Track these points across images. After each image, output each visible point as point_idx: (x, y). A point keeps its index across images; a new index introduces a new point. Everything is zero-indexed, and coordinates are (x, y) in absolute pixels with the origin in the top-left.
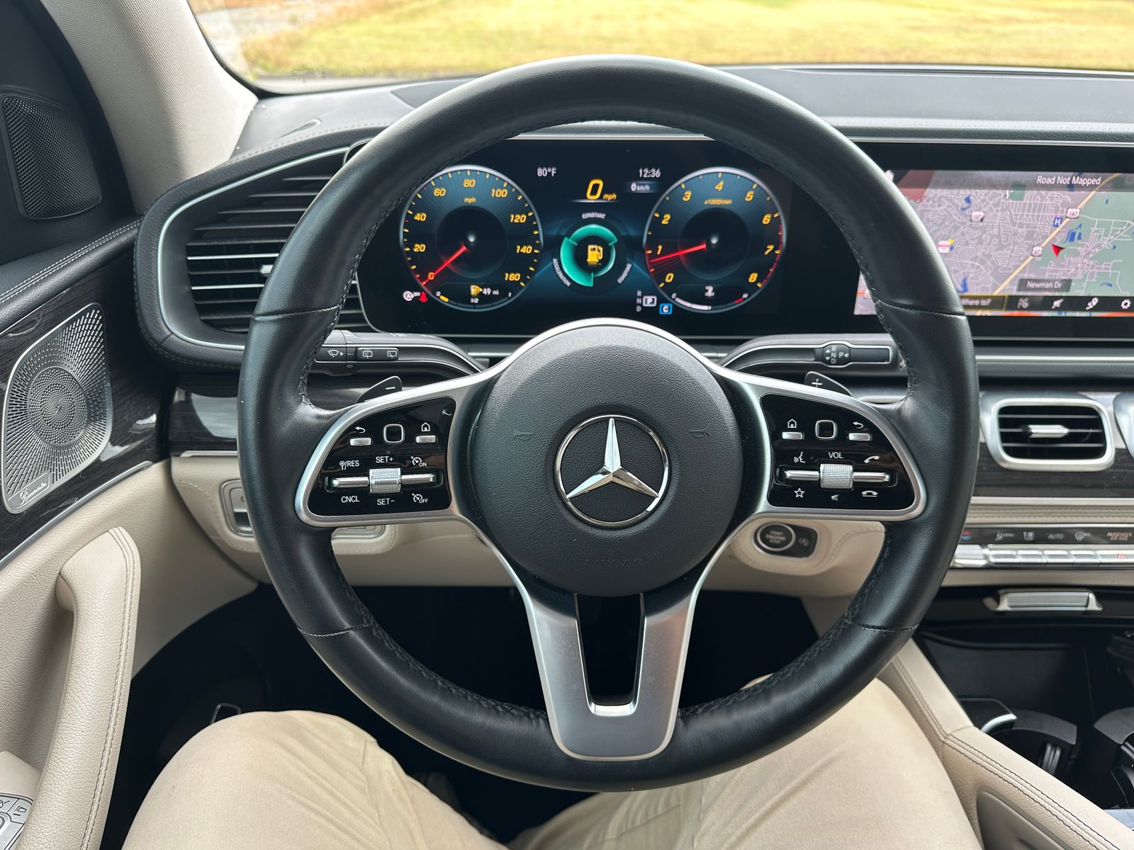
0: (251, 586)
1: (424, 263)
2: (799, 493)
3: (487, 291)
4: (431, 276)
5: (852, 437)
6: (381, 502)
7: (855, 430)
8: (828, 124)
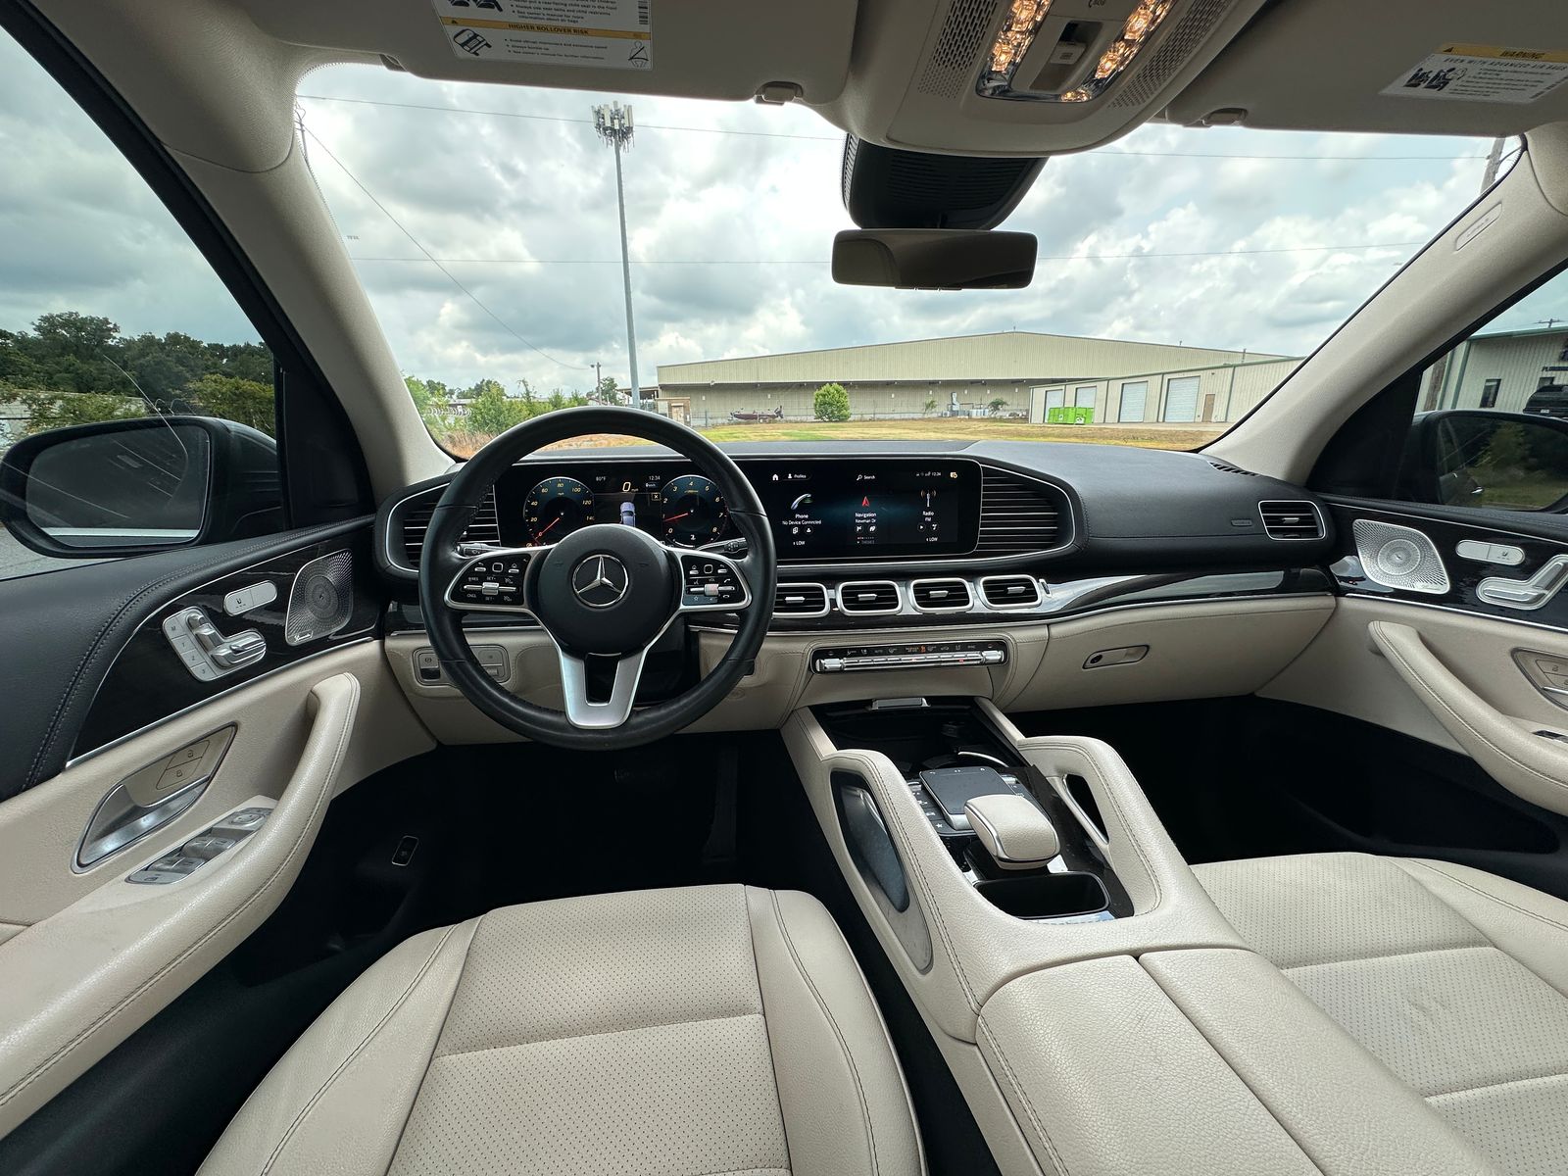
0: (433, 746)
4: (540, 534)
5: (719, 571)
6: (488, 599)
7: (722, 568)
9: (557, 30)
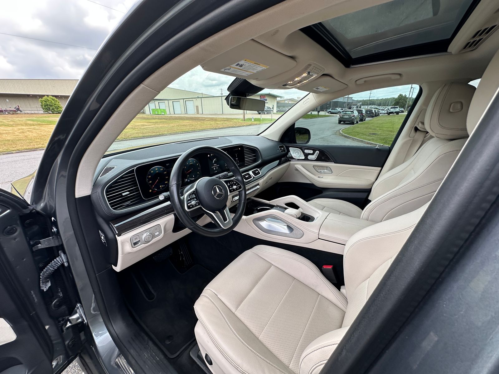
1: (152, 184)
2: (232, 190)
3: (163, 186)
5: (234, 183)
6: (194, 206)
8: (215, 147)
9: (245, 71)
